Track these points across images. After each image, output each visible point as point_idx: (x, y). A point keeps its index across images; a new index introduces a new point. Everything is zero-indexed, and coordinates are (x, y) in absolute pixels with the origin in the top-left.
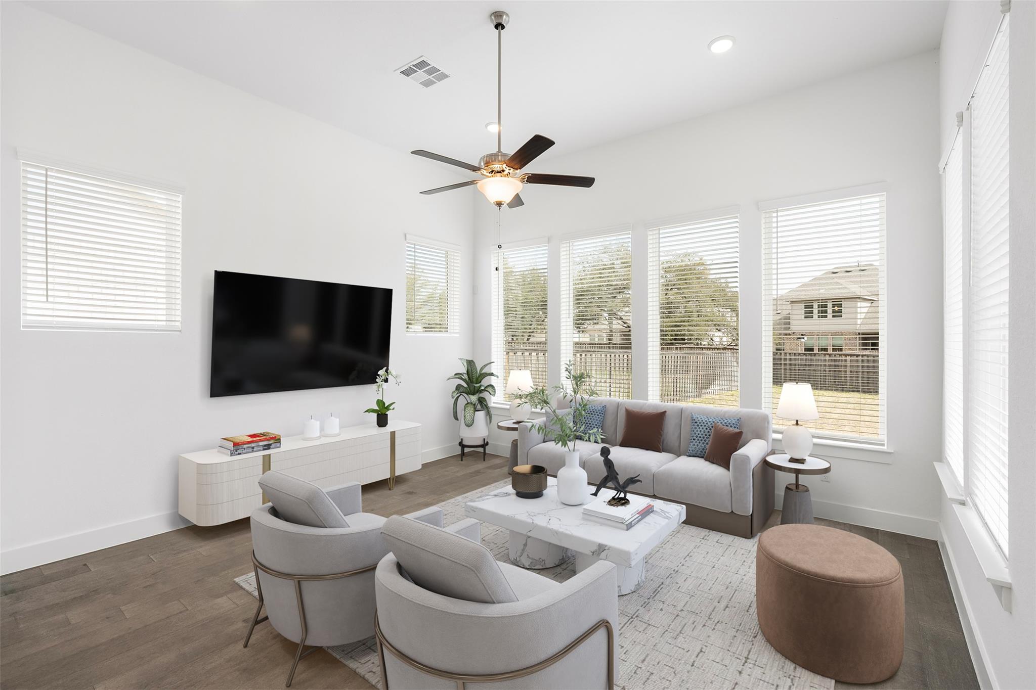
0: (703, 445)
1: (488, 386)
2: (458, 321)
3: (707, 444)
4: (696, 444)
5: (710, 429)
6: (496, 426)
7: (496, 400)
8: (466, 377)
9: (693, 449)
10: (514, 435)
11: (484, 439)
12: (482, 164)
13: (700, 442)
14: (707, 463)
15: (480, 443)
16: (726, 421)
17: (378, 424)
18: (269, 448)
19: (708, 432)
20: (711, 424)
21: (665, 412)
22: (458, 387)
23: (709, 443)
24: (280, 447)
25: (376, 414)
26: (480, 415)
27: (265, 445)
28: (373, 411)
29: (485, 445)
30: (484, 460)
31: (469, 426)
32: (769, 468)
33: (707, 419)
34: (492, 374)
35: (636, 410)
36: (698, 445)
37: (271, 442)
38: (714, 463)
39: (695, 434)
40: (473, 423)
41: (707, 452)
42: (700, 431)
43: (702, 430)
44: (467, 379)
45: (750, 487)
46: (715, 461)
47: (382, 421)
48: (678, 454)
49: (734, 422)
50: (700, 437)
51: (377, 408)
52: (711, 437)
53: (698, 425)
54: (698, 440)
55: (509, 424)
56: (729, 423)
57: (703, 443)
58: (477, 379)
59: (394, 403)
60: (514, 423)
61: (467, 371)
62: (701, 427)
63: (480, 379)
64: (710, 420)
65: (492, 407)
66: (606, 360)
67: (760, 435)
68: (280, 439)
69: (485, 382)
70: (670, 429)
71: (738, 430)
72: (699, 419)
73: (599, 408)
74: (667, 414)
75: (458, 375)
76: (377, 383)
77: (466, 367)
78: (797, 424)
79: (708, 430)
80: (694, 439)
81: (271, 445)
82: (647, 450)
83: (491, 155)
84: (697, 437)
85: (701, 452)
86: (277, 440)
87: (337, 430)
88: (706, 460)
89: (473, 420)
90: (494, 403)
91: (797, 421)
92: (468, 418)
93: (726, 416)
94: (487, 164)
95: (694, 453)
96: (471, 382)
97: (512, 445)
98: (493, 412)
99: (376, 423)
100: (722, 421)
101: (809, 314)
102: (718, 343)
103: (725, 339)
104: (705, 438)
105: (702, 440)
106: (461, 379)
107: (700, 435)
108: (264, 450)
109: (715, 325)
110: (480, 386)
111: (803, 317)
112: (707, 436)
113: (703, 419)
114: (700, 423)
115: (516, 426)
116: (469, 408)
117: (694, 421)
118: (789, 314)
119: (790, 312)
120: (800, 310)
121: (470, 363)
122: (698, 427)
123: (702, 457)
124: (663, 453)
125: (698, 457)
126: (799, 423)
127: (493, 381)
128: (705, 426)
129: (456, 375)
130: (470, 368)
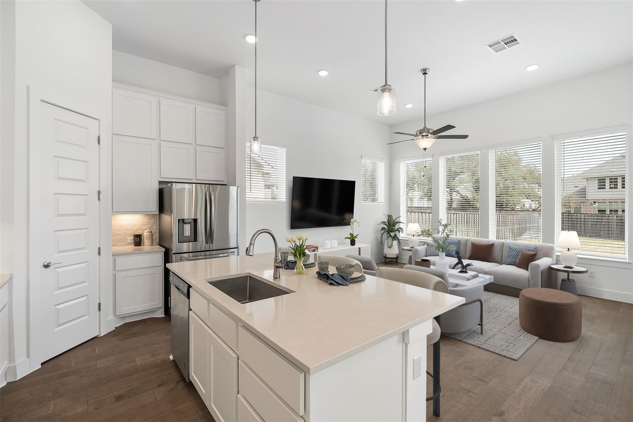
0: (515, 260)
1: (399, 228)
2: (383, 196)
3: (517, 259)
4: (511, 259)
5: (519, 252)
6: (402, 249)
7: (401, 236)
8: (387, 224)
9: (509, 261)
10: (410, 253)
11: (397, 255)
12: (418, 133)
13: (513, 258)
14: (517, 268)
15: (395, 256)
16: (528, 249)
17: (351, 244)
18: (314, 251)
19: (518, 253)
20: (520, 250)
21: (494, 244)
22: (383, 229)
23: (518, 259)
24: (318, 251)
25: (350, 240)
26: (395, 243)
27: (313, 250)
28: (349, 238)
29: (397, 258)
30: (397, 265)
31: (390, 248)
32: (553, 270)
33: (517, 248)
34: (400, 222)
35: (477, 243)
36: (512, 260)
37: (315, 249)
38: (520, 268)
39: (511, 254)
40: (392, 246)
41: (517, 262)
42: (514, 253)
43: (515, 253)
44: (388, 225)
45: (539, 278)
46: (521, 267)
47: (353, 243)
48: (501, 263)
49: (533, 249)
50: (513, 256)
51: (350, 237)
52: (519, 256)
53: (512, 250)
54: (512, 257)
55: (408, 248)
56: (530, 250)
57: (515, 259)
58: (393, 225)
59: (358, 235)
60: (410, 248)
61: (388, 221)
62: (514, 251)
63: (394, 225)
64: (519, 248)
65: (400, 239)
66: (454, 217)
67: (547, 255)
68: (318, 248)
69: (397, 227)
70: (496, 252)
71: (534, 253)
72: (513, 247)
73: (456, 242)
74: (495, 245)
75: (384, 223)
76: (350, 225)
77: (387, 218)
78: (569, 250)
79: (518, 252)
80: (510, 257)
81: (315, 250)
82: (483, 261)
83: (422, 130)
84: (511, 255)
85: (514, 263)
86: (317, 248)
87: (336, 246)
88: (516, 266)
89: (392, 245)
90: (401, 237)
91: (569, 249)
92: (389, 243)
93: (529, 246)
94: (420, 133)
95: (509, 263)
96: (390, 226)
97: (409, 258)
98: (401, 242)
99: (350, 244)
100: (526, 248)
101: (602, 186)
102: (528, 208)
103: (533, 205)
104: (516, 256)
105: (514, 257)
106: (384, 224)
107: (513, 255)
108: (313, 252)
109: (526, 196)
110: (395, 228)
111: (597, 188)
112: (517, 255)
113: (515, 247)
114: (513, 249)
115: (411, 249)
116: (389, 239)
117: (510, 248)
118: (586, 186)
119: (586, 185)
120: (595, 184)
121: (390, 217)
122: (512, 251)
123: (514, 265)
124: (492, 263)
125: (512, 265)
126: (570, 250)
127: (401, 225)
128: (516, 251)
129: (381, 222)
130: (389, 219)
